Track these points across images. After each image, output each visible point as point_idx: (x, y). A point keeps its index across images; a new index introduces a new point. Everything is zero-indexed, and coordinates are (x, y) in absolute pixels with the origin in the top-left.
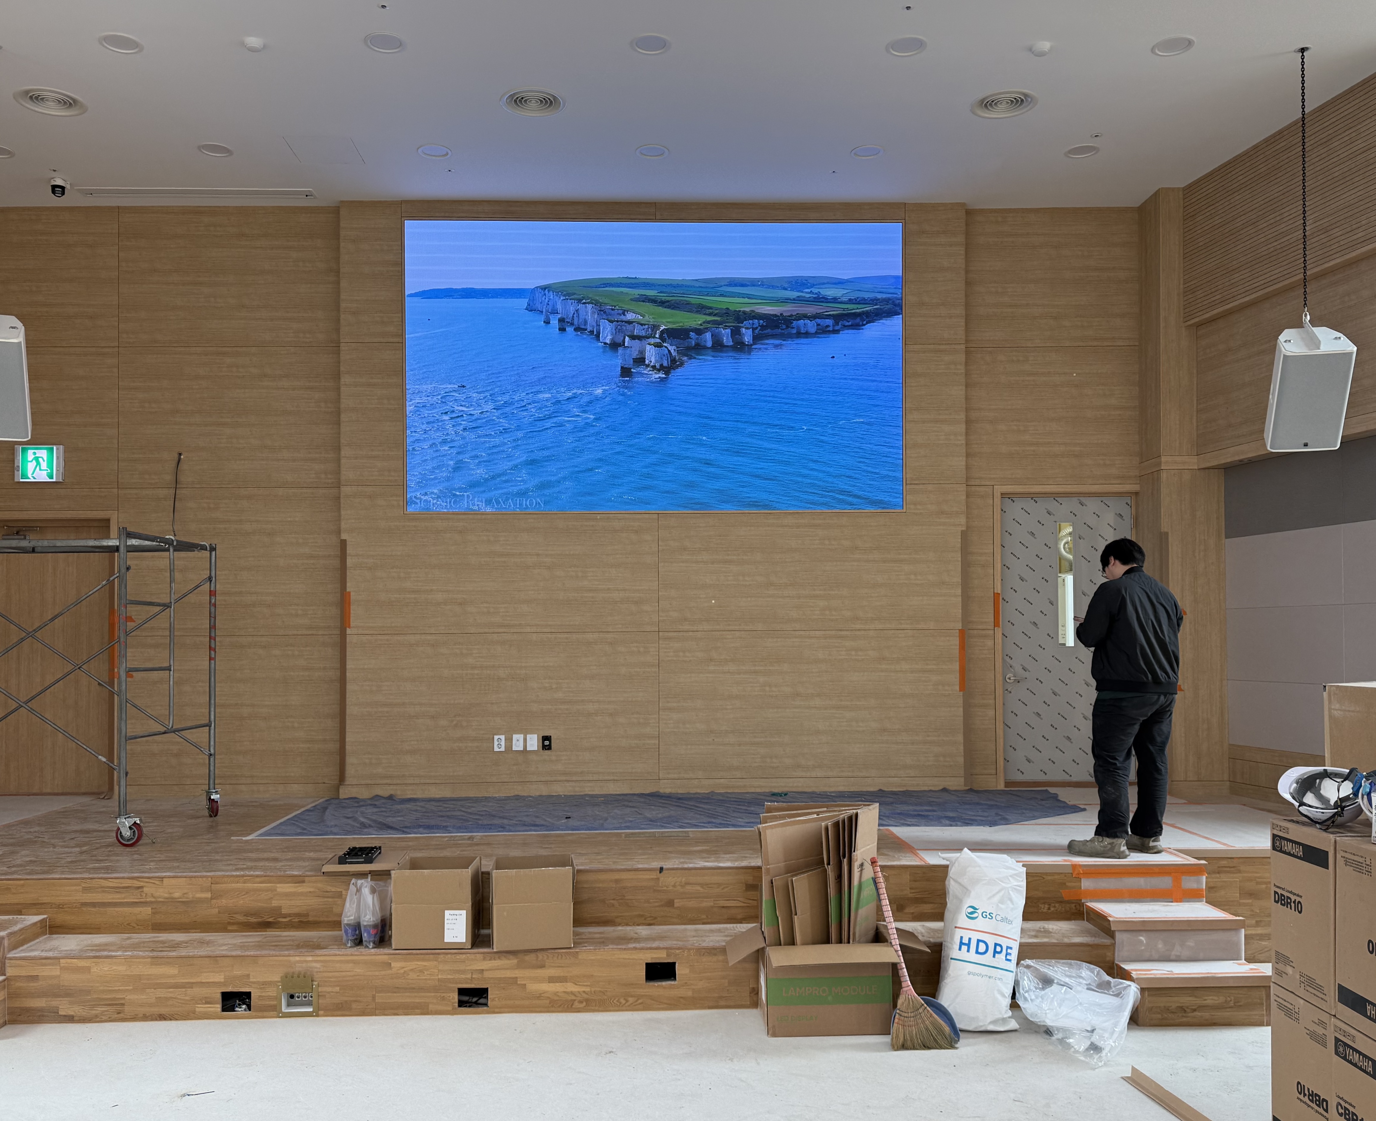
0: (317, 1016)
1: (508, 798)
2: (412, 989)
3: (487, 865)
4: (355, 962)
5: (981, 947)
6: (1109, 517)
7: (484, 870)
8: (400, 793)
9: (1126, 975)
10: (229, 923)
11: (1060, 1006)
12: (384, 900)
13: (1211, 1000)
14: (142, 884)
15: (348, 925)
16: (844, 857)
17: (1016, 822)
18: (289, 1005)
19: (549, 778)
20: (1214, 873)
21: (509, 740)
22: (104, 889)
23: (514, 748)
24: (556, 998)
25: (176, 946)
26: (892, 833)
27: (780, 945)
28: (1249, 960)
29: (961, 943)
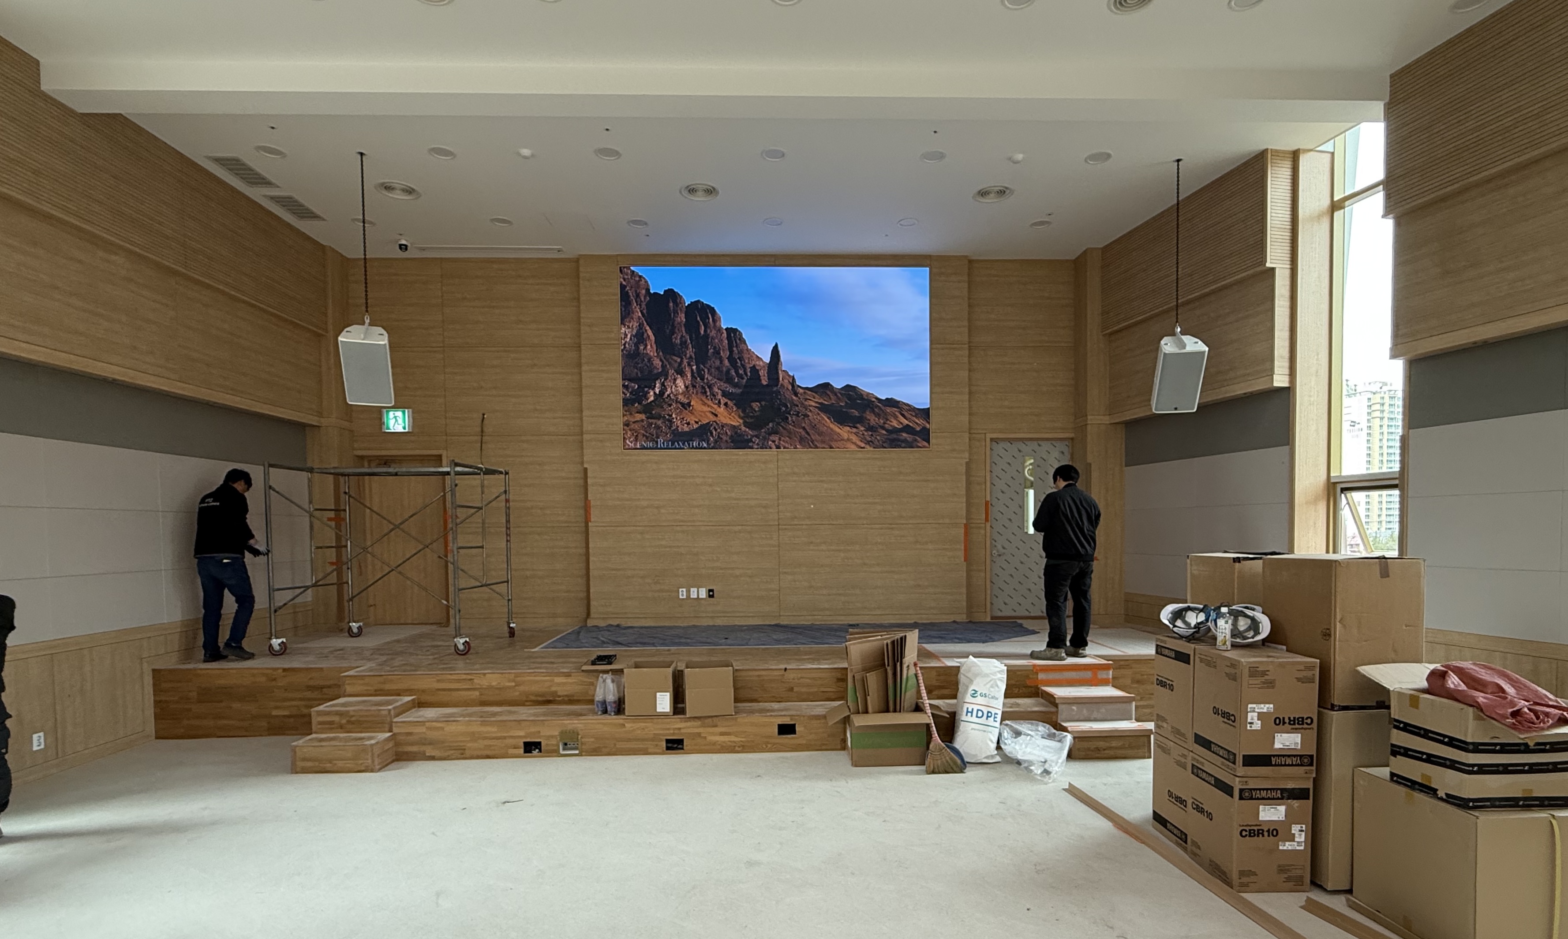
0: (582, 755)
1: (689, 627)
2: (638, 740)
3: (681, 666)
4: (604, 724)
5: (980, 714)
6: (1055, 454)
7: (679, 668)
8: (624, 623)
9: (1065, 729)
10: (527, 701)
11: (1026, 747)
12: (620, 688)
13: (1114, 744)
14: (473, 677)
15: (598, 701)
16: (898, 661)
17: (999, 640)
18: (564, 749)
19: (713, 615)
20: (1117, 669)
21: (688, 592)
22: (450, 681)
23: (692, 597)
24: (724, 745)
25: (494, 714)
26: (924, 648)
27: (859, 713)
28: (1137, 720)
29: (968, 712)
